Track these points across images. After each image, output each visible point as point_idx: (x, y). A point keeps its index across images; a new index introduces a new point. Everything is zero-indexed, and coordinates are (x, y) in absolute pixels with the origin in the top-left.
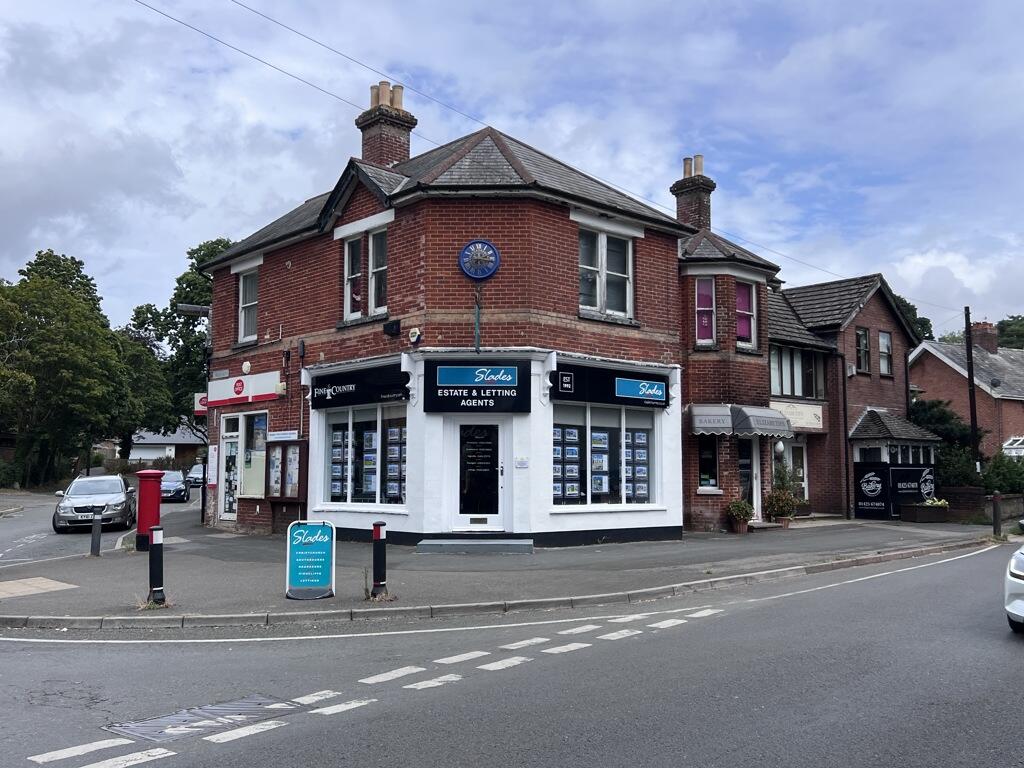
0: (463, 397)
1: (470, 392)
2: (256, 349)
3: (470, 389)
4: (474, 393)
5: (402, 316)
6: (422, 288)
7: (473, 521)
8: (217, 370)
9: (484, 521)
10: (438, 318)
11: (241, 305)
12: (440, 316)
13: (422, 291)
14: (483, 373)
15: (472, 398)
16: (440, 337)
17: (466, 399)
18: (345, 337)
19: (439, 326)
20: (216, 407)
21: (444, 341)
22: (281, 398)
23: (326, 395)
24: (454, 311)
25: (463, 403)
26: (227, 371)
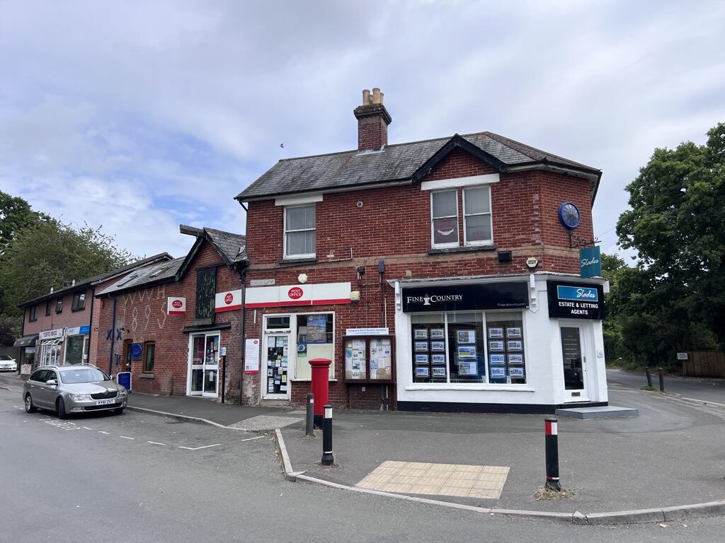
0: (571, 308)
1: (575, 305)
2: (316, 264)
3: (575, 302)
4: (577, 306)
5: (514, 249)
6: (537, 230)
7: (574, 394)
8: (255, 279)
9: (578, 394)
10: (550, 252)
11: (285, 231)
12: (552, 251)
13: (537, 233)
14: (580, 291)
15: (577, 309)
16: (552, 265)
17: (574, 309)
18: (439, 260)
19: (552, 258)
20: (257, 309)
21: (555, 268)
22: (353, 303)
23: (424, 302)
24: (558, 248)
25: (572, 312)
26: (274, 280)
